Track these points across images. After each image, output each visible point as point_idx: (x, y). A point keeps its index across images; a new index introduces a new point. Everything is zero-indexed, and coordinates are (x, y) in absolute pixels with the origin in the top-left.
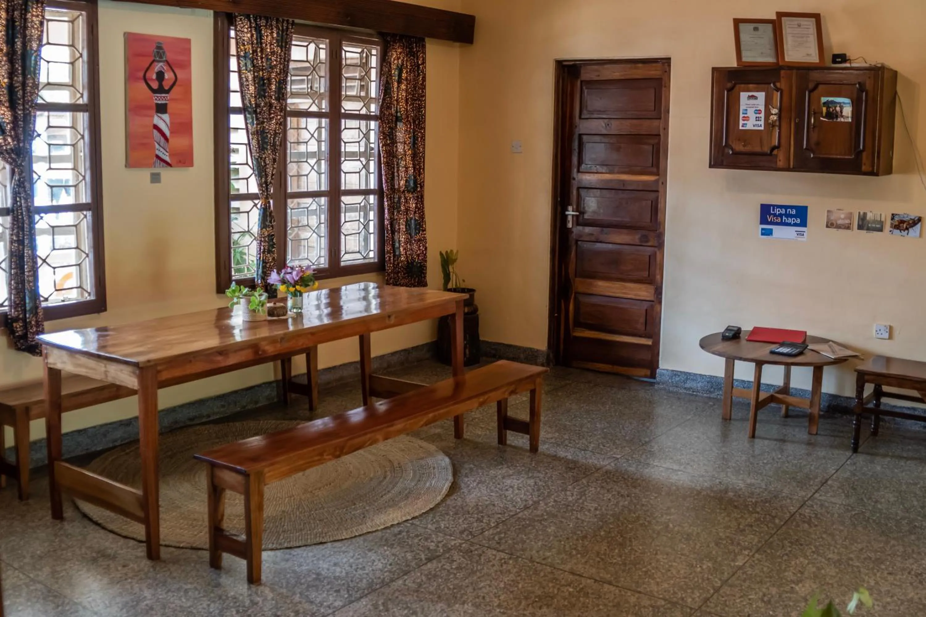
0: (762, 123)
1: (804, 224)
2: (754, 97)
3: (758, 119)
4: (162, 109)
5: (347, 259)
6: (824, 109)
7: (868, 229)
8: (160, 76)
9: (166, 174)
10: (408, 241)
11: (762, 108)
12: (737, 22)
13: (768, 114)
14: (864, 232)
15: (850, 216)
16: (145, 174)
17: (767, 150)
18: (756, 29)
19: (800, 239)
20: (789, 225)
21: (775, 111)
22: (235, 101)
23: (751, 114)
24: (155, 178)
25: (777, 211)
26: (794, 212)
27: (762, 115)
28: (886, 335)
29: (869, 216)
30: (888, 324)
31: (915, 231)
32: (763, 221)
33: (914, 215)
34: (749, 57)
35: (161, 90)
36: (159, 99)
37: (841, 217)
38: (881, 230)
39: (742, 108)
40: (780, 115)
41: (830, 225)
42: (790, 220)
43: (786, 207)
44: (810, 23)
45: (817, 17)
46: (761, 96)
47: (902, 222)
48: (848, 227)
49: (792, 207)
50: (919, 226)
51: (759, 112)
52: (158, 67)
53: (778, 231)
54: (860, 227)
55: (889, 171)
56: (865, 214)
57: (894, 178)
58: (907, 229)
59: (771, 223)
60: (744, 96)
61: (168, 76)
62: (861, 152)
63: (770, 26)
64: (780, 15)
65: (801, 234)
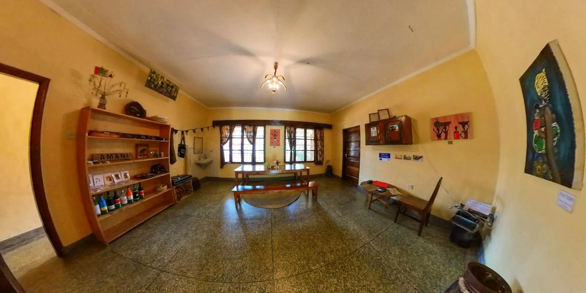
0: (376, 134)
1: (389, 157)
2: (374, 129)
3: (375, 133)
4: (275, 138)
5: (308, 160)
6: (391, 129)
7: (406, 159)
8: (275, 134)
9: (276, 147)
10: (320, 158)
11: (376, 131)
12: (370, 115)
13: (377, 132)
14: (405, 160)
15: (401, 156)
16: (273, 147)
17: (378, 140)
18: (374, 115)
19: (390, 161)
20: (386, 158)
21: (379, 131)
22: (287, 137)
23: (374, 132)
24: (274, 147)
25: (383, 155)
26: (387, 155)
27: (376, 132)
28: (411, 188)
29: (407, 156)
30: (412, 185)
31: (420, 160)
32: (380, 157)
33: (420, 155)
34: (372, 120)
35: (275, 136)
36: (275, 137)
37: (399, 156)
38: (410, 159)
39: (372, 131)
40: (380, 132)
41: (396, 158)
42: (386, 157)
43: (385, 154)
44: (386, 111)
45: (388, 110)
46: (375, 128)
47: (416, 157)
48: (401, 159)
49: (387, 154)
50: (421, 159)
51: (375, 132)
52: (275, 133)
53: (383, 159)
54: (404, 159)
55: (411, 143)
56: (405, 155)
57: (413, 145)
58: (418, 159)
59: (382, 157)
60: (372, 129)
61: (276, 134)
62: (402, 138)
63: (377, 114)
64: (378, 111)
65: (389, 160)
